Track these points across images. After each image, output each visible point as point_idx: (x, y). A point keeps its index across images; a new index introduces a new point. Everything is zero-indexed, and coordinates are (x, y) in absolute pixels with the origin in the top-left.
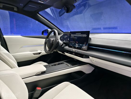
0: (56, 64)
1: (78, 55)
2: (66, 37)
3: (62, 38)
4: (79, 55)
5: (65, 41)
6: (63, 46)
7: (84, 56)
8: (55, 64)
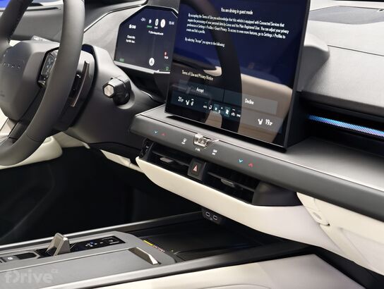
0: (54, 250)
1: (224, 181)
2: (160, 29)
3: (131, 39)
4: (231, 184)
5: (152, 61)
6: (127, 107)
7: (263, 188)
8: (49, 246)
